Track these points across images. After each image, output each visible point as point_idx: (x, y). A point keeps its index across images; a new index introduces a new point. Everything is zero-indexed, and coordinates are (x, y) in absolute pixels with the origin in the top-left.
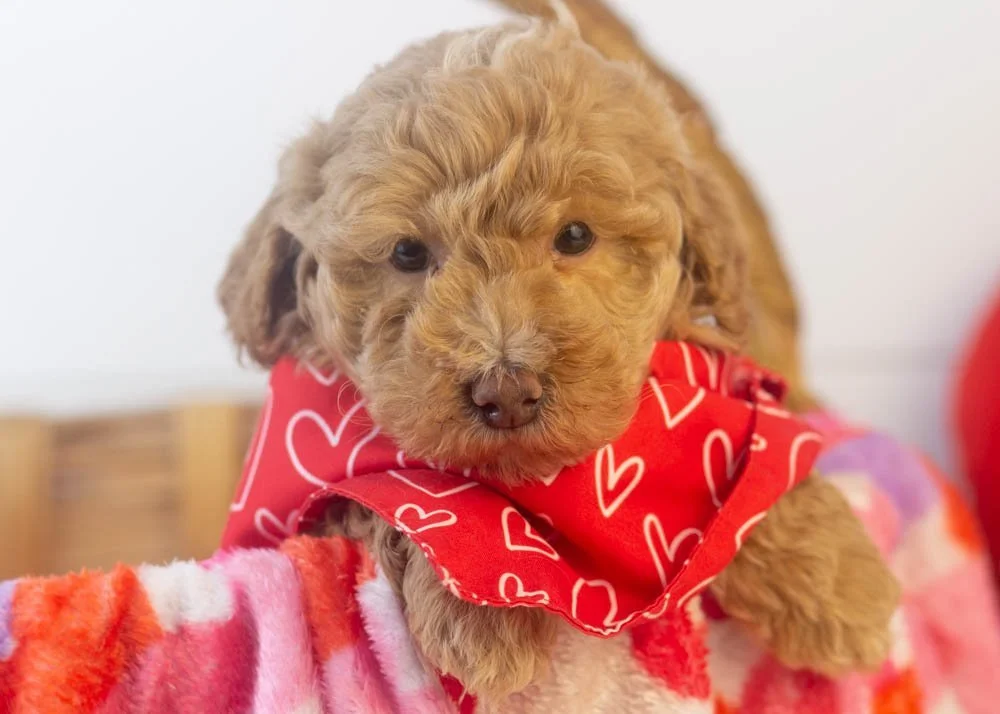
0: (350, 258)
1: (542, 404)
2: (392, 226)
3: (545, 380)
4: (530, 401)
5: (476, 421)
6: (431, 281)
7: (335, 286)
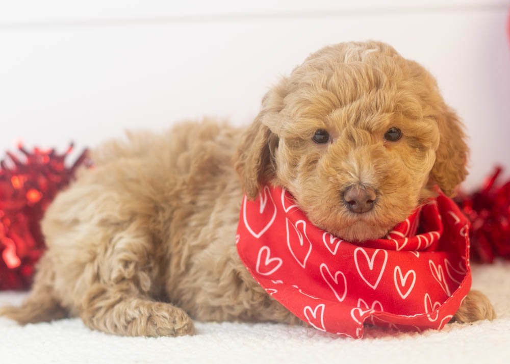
0: (295, 137)
1: (376, 203)
2: (315, 124)
3: (377, 192)
4: (370, 201)
5: (345, 208)
6: (330, 146)
7: (287, 148)
